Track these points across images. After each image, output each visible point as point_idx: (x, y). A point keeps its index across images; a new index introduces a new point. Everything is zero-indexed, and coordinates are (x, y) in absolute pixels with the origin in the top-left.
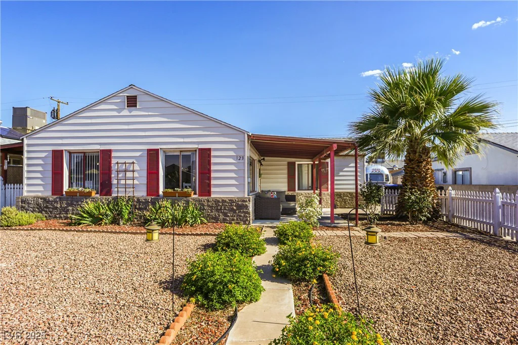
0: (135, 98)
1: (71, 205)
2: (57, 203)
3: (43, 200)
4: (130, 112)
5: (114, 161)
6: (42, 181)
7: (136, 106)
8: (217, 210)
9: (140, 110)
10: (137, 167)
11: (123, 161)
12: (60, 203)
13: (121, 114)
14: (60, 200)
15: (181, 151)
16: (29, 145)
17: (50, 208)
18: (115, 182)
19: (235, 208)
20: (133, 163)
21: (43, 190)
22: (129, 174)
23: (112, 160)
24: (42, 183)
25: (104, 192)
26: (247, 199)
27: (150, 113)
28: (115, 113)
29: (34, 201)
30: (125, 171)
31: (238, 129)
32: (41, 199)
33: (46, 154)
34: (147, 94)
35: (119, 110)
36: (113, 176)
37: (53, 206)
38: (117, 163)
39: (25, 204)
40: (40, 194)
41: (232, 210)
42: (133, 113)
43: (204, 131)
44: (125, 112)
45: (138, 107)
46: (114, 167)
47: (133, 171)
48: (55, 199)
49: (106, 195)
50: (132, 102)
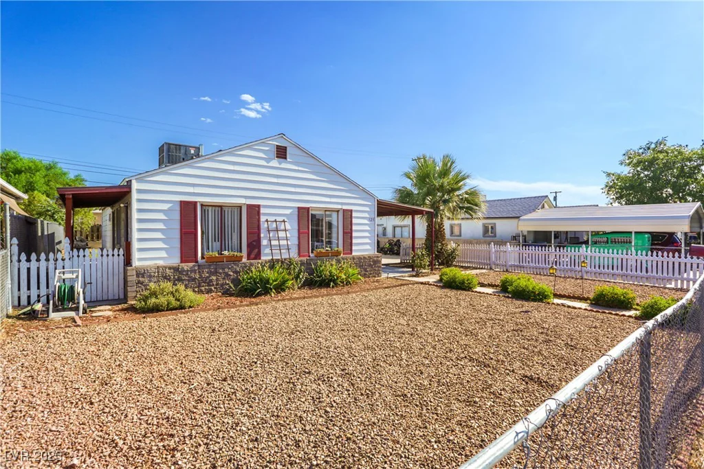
0: (285, 149)
1: (215, 273)
2: (195, 273)
3: (172, 271)
4: (280, 164)
5: (263, 219)
6: (165, 243)
7: (286, 158)
9: (290, 162)
10: (288, 227)
11: (272, 219)
12: (199, 272)
13: (270, 165)
14: (199, 268)
15: (326, 211)
16: (139, 191)
17: (185, 280)
18: (264, 242)
20: (284, 221)
21: (166, 256)
22: (282, 234)
23: (261, 217)
24: (166, 246)
25: (252, 256)
27: (300, 169)
28: (263, 163)
29: (158, 272)
30: (277, 230)
32: (170, 268)
33: (170, 205)
34: (297, 147)
35: (268, 160)
36: (262, 235)
37: (189, 277)
38: (267, 221)
39: (143, 277)
40: (161, 263)
42: (284, 165)
44: (275, 163)
45: (288, 160)
46: (264, 226)
47: (286, 230)
48: (192, 267)
49: (255, 259)
50: (281, 153)
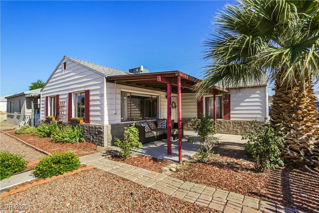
0: (66, 63)
8: (90, 134)
10: (65, 104)
11: (62, 101)
13: (62, 74)
15: (81, 93)
16: (42, 95)
19: (97, 133)
20: (64, 102)
21: (44, 116)
23: (59, 100)
24: (44, 113)
25: (57, 119)
26: (102, 127)
27: (70, 71)
28: (60, 74)
30: (62, 106)
31: (101, 74)
34: (69, 60)
35: (61, 72)
36: (59, 109)
38: (60, 102)
39: (39, 123)
41: (96, 134)
42: (65, 72)
43: (87, 78)
44: (63, 72)
45: (66, 69)
48: (45, 121)
